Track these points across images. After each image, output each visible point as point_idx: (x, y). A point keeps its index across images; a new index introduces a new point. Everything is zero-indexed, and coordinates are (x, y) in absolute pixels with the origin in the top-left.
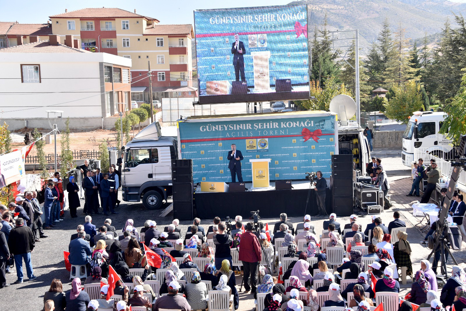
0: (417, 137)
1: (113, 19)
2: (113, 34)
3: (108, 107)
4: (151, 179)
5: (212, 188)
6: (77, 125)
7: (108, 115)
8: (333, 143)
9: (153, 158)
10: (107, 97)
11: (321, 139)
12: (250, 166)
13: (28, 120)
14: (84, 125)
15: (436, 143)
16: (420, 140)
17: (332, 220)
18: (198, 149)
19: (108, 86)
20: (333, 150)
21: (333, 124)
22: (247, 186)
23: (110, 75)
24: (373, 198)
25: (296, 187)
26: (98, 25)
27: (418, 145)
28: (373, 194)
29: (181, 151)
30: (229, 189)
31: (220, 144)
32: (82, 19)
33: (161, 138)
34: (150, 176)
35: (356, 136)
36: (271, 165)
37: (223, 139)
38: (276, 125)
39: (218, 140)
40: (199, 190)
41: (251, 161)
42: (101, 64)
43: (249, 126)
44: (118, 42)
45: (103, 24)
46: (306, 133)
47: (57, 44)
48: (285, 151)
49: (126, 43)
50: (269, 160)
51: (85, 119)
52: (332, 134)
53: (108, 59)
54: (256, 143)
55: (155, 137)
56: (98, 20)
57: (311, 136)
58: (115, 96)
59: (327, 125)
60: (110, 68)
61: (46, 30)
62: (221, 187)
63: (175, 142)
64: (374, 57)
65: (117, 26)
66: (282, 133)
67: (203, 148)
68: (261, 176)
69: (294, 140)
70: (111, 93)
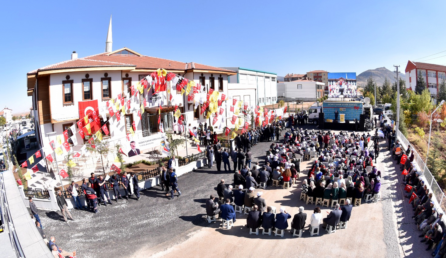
0: (386, 110)
1: (321, 73)
2: (321, 77)
3: (318, 95)
4: (315, 117)
5: (329, 121)
6: (310, 100)
7: (318, 98)
8: (362, 111)
9: (316, 111)
10: (318, 93)
11: (359, 109)
12: (339, 115)
13: (298, 98)
14: (312, 100)
15: (390, 112)
16: (386, 111)
17: (353, 133)
18: (327, 110)
19: (318, 90)
20: (362, 113)
21: (362, 105)
22: (338, 121)
23: (319, 87)
24: (369, 127)
25: (350, 122)
26: (317, 74)
27: (386, 112)
28: (370, 126)
29: (323, 110)
30: (333, 121)
31: (333, 109)
32: (314, 73)
33: (318, 106)
34: (315, 116)
35: (369, 109)
36: (345, 115)
37: (334, 108)
38: (348, 105)
39: (333, 108)
40: (326, 121)
41: (340, 114)
42: (316, 84)
43: (341, 104)
44: (322, 79)
45: (319, 74)
46: (355, 107)
47: (306, 79)
48: (350, 112)
49: (324, 79)
50: (344, 114)
51: (312, 98)
52: (362, 108)
53: (318, 83)
54: (342, 109)
55: (317, 106)
56: (318, 73)
57: (357, 108)
58: (320, 93)
59: (360, 106)
60: (319, 85)
61: (306, 76)
62: (331, 121)
63: (322, 108)
64: (384, 86)
65: (322, 75)
66: (349, 107)
67: (328, 110)
68: (342, 119)
69: (352, 109)
70: (319, 92)
